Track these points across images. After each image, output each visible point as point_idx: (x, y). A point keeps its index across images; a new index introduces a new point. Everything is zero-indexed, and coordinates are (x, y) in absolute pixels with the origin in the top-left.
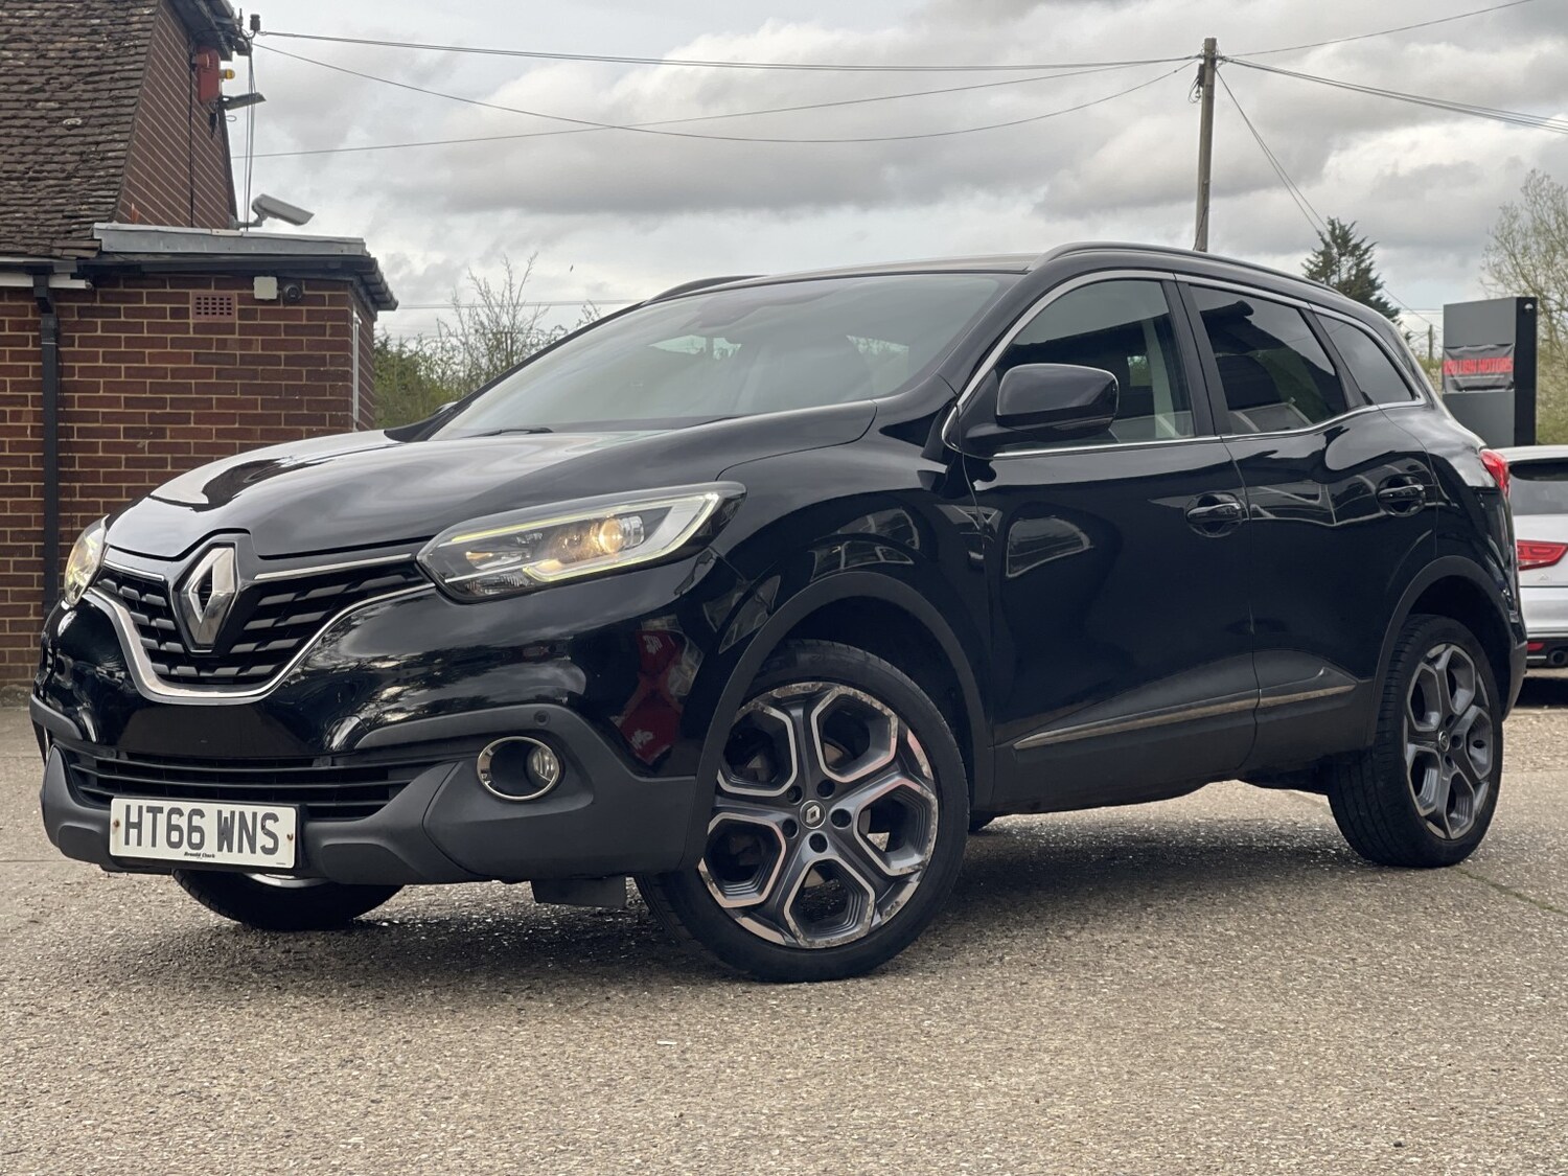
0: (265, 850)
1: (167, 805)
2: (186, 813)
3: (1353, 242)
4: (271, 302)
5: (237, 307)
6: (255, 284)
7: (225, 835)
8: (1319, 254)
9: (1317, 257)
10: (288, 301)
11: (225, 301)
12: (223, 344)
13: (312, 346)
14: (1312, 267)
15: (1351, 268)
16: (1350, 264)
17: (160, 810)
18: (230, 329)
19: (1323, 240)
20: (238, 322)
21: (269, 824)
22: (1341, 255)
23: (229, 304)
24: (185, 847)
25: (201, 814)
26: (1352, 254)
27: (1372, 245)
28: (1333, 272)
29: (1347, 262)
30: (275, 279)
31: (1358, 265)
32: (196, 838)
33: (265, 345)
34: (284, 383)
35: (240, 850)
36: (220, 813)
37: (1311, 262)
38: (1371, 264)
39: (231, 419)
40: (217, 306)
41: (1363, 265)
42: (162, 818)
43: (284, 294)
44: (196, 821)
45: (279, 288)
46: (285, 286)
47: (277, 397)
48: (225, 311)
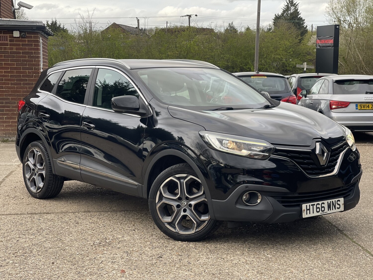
0: (338, 208)
1: (316, 203)
2: (320, 204)
3: (294, 3)
4: (18, 38)
5: (9, 39)
6: (14, 33)
7: (329, 207)
8: (286, 6)
9: (285, 7)
10: (22, 38)
11: (6, 37)
12: (5, 48)
13: (29, 49)
14: (284, 9)
15: (293, 9)
16: (293, 8)
17: (314, 205)
18: (7, 44)
19: (287, 2)
20: (9, 43)
21: (338, 202)
22: (291, 6)
23: (7, 38)
24: (321, 212)
25: (324, 203)
26: (294, 6)
27: (298, 4)
28: (289, 10)
29: (292, 8)
30: (19, 31)
31: (295, 8)
32: (323, 209)
33: (17, 49)
34: (22, 59)
35: (333, 210)
36: (328, 202)
37: (284, 8)
38: (298, 8)
39: (8, 68)
40: (4, 39)
41: (296, 9)
42: (315, 207)
43: (21, 36)
44: (323, 205)
45: (20, 34)
46: (22, 33)
47: (20, 63)
48: (6, 40)
